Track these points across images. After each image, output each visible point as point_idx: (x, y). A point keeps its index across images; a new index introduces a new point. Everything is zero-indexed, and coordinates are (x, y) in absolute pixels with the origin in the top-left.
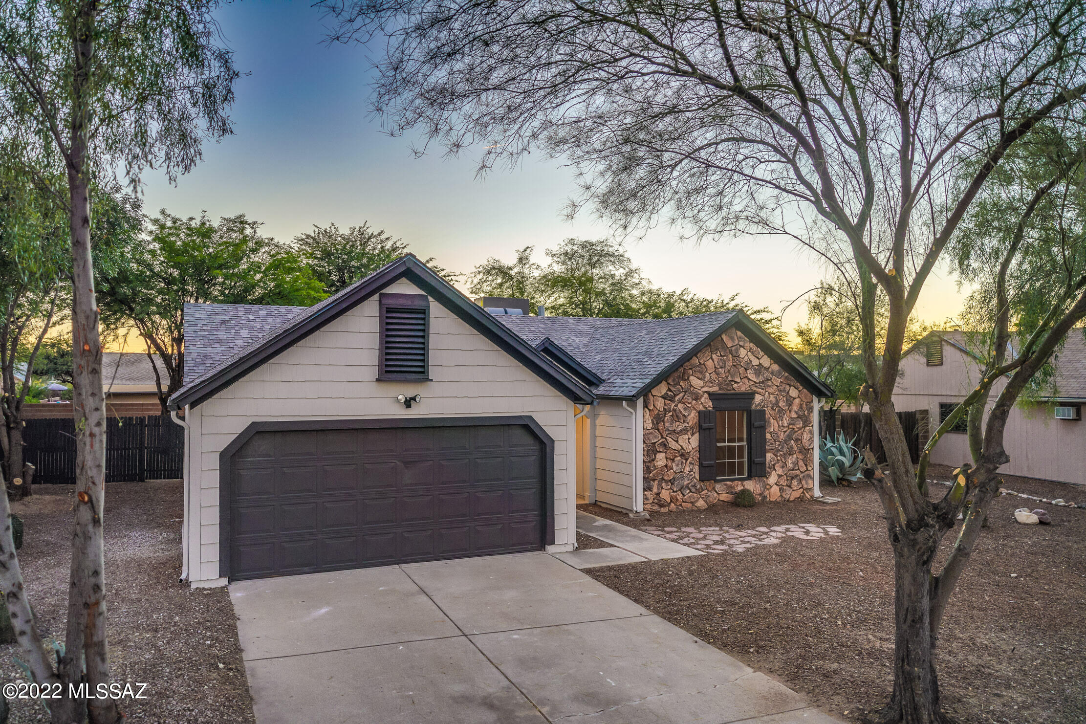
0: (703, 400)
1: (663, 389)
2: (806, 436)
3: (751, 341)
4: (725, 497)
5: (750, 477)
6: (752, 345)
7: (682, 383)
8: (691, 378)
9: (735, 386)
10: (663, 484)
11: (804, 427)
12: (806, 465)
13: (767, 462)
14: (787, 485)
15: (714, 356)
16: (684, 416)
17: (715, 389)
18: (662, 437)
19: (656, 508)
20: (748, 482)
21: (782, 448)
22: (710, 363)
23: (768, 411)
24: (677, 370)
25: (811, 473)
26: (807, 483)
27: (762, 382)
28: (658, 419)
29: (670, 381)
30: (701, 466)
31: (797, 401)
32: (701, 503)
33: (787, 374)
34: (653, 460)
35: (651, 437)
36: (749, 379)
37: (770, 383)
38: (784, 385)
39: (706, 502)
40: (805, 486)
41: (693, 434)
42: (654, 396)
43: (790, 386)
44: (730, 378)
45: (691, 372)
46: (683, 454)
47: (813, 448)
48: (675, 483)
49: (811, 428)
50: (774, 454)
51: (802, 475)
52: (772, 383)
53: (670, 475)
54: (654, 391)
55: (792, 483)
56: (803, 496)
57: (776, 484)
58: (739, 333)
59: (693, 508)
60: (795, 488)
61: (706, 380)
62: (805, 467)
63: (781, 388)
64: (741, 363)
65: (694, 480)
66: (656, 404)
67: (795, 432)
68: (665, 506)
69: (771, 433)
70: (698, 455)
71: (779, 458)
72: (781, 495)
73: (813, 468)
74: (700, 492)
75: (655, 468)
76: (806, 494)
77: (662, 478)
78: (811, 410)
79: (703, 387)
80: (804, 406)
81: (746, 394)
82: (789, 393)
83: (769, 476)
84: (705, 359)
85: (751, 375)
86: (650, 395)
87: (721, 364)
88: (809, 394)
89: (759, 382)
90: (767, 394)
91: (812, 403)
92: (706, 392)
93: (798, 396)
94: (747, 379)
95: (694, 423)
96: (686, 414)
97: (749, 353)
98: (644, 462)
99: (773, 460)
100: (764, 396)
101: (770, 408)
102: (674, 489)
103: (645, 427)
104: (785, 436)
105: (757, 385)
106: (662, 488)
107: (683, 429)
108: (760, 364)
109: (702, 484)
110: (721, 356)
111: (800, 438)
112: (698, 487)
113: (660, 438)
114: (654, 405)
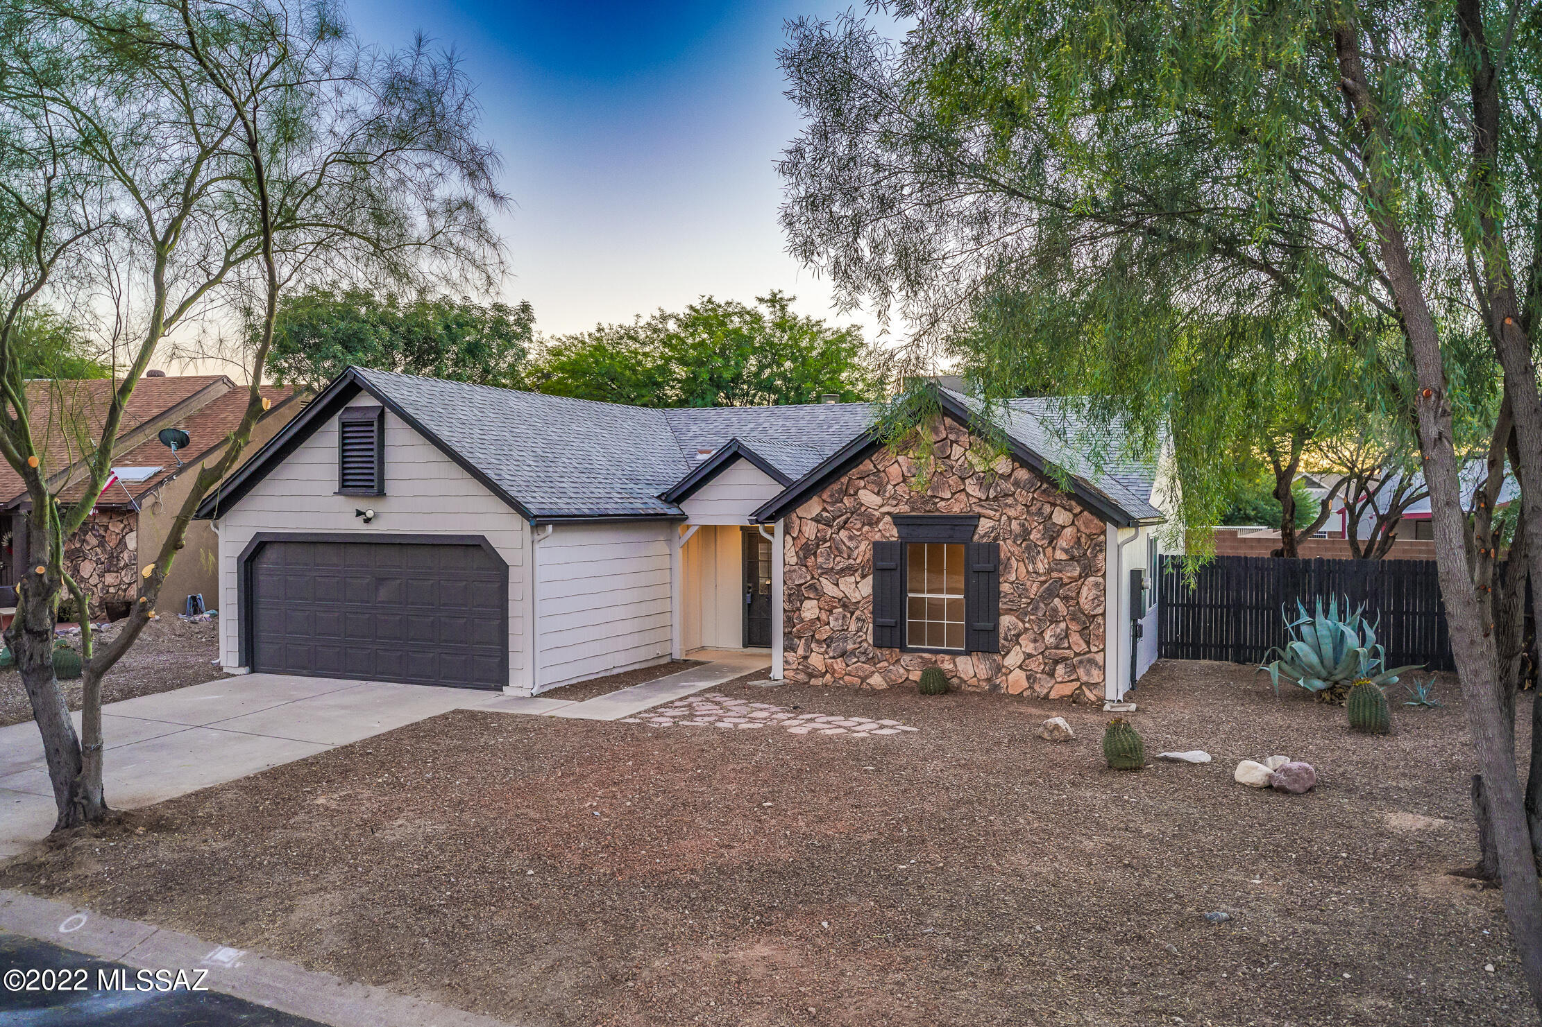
0: (881, 526)
1: (813, 507)
3: (970, 433)
4: (916, 676)
5: (968, 653)
6: (972, 438)
7: (845, 500)
8: (861, 492)
9: (941, 504)
10: (813, 645)
11: (1085, 574)
12: (1088, 643)
13: (1002, 631)
14: (1043, 672)
15: (900, 458)
16: (849, 548)
17: (904, 508)
18: (813, 578)
19: (802, 677)
20: (961, 658)
21: (1036, 608)
22: (894, 471)
23: (1006, 547)
24: (837, 480)
25: (1099, 658)
26: (1088, 674)
27: (996, 499)
28: (807, 551)
29: (825, 496)
30: (876, 626)
31: (1068, 532)
32: (877, 681)
33: (1045, 486)
34: (799, 609)
35: (794, 575)
36: (968, 495)
37: (1010, 501)
38: (1039, 505)
39: (884, 679)
41: (863, 577)
42: (800, 518)
43: (1053, 505)
44: (929, 493)
45: (862, 483)
46: (845, 604)
47: (1103, 615)
48: (833, 645)
49: (1101, 580)
50: (1017, 617)
51: (1079, 658)
52: (1016, 500)
53: (824, 633)
54: (800, 511)
55: (1055, 669)
56: (1078, 695)
57: (1020, 667)
58: (948, 421)
59: (864, 686)
60: (1059, 679)
61: (887, 495)
62: (1084, 646)
63: (1033, 509)
64: (952, 467)
65: (865, 645)
66: (804, 529)
67: (1063, 585)
68: (816, 677)
69: (1012, 583)
70: (871, 608)
71: (1027, 625)
72: (1031, 687)
73: (1103, 650)
74: (875, 664)
75: (802, 620)
76: (1087, 692)
77: (813, 636)
78: (1101, 547)
79: (882, 506)
80: (1083, 540)
81: (961, 518)
82: (1050, 517)
83: (1007, 653)
84: (887, 464)
85: (972, 488)
86: (794, 516)
87: (913, 470)
88: (1096, 521)
89: (988, 499)
90: (1004, 518)
91: (1102, 537)
92: (888, 513)
93: (1073, 524)
94: (963, 493)
95: (865, 560)
96: (852, 546)
97: (969, 452)
98: (785, 610)
99: (1015, 628)
100: (999, 521)
101: (1009, 542)
102: (831, 654)
103: (786, 562)
104: (1041, 591)
105: (982, 503)
106: (812, 650)
107: (847, 568)
108: (990, 470)
109: (878, 651)
110: (915, 458)
111: (1074, 595)
112: (870, 656)
113: (809, 578)
114: (800, 531)
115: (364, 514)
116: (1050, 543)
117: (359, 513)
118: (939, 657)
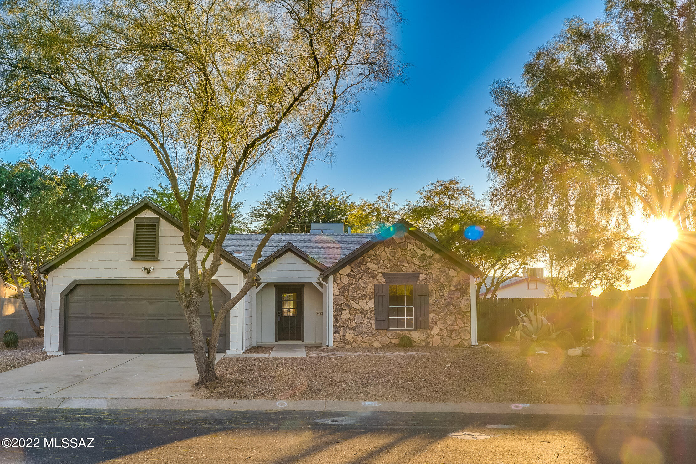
0: (378, 278)
1: (347, 270)
2: (463, 304)
3: (416, 239)
4: (395, 341)
5: (416, 330)
6: (417, 241)
7: (362, 267)
8: (368, 263)
9: (404, 268)
10: (347, 330)
11: (462, 296)
12: (464, 323)
13: (430, 319)
14: (447, 336)
15: (386, 249)
16: (363, 287)
17: (388, 270)
18: (347, 301)
19: (342, 345)
20: (414, 332)
21: (444, 310)
22: (383, 254)
23: (431, 286)
24: (358, 258)
25: (469, 328)
26: (465, 335)
27: (426, 266)
28: (344, 289)
29: (353, 265)
30: (376, 320)
31: (456, 279)
32: (376, 344)
33: (446, 261)
34: (340, 315)
35: (338, 300)
36: (415, 264)
37: (432, 267)
38: (444, 268)
39: (380, 343)
40: (463, 337)
41: (370, 299)
42: (341, 275)
43: (450, 268)
44: (399, 264)
45: (369, 260)
46: (362, 312)
47: (470, 311)
48: (357, 330)
49: (469, 298)
50: (436, 314)
52: (434, 266)
53: (353, 325)
54: (341, 272)
55: (451, 334)
56: (461, 344)
57: (438, 334)
58: (406, 234)
59: (371, 347)
60: (454, 338)
61: (380, 264)
63: (442, 270)
64: (408, 253)
65: (371, 329)
66: (342, 280)
67: (454, 300)
68: (349, 344)
69: (433, 300)
70: (374, 313)
71: (440, 317)
72: (442, 343)
73: (470, 326)
74: (375, 337)
75: (342, 319)
76: (465, 343)
77: (347, 326)
78: (468, 285)
79: (378, 269)
80: (461, 282)
81: (413, 274)
82: (448, 273)
83: (432, 329)
84: (380, 251)
85: (416, 261)
86: (338, 274)
87: (392, 254)
88: (466, 274)
89: (423, 266)
90: (430, 274)
91: (469, 281)
92: (380, 272)
93: (457, 276)
94: (413, 264)
95: (371, 292)
96: (365, 286)
97: (415, 247)
98: (333, 315)
99: (435, 319)
100: (427, 275)
101: (432, 283)
102: (356, 334)
103: (334, 294)
104: (445, 302)
105: (421, 268)
106: (347, 333)
107: (363, 296)
108: (424, 254)
109: (377, 331)
110: (392, 249)
111: (458, 304)
112: (374, 333)
113: (345, 301)
114: (341, 280)
115: (148, 269)
116: (448, 284)
117: (145, 269)
118: (404, 332)
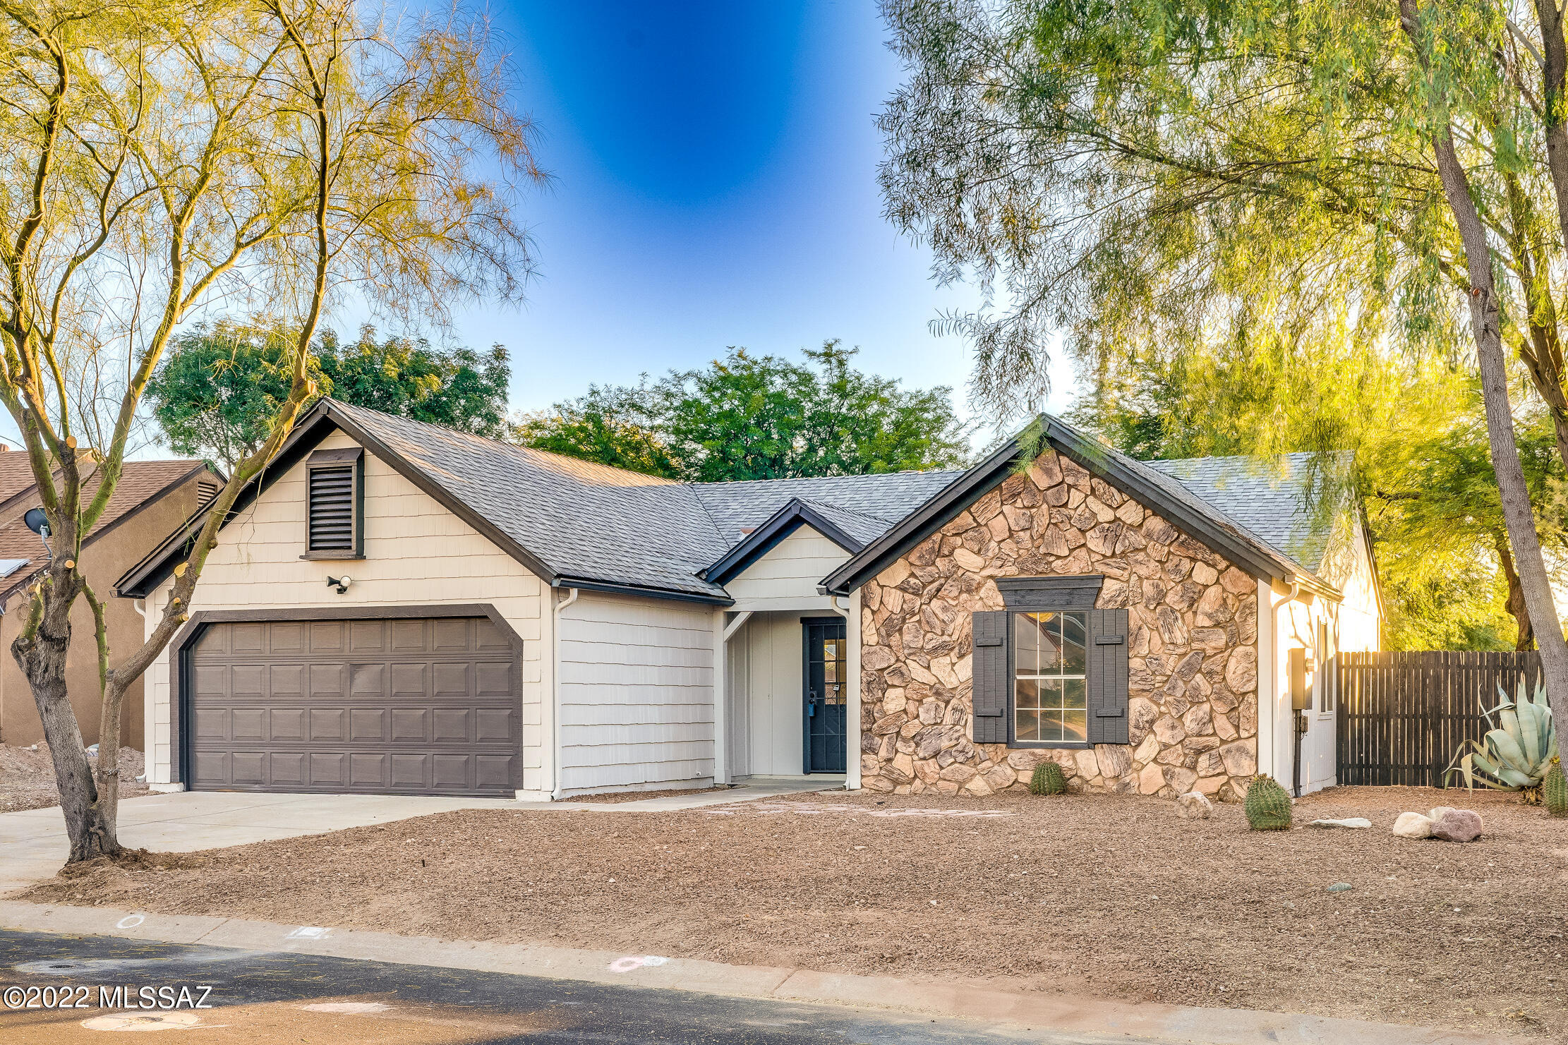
0: (982, 593)
1: (897, 572)
3: (1092, 475)
4: (1025, 776)
5: (1091, 746)
6: (1095, 481)
7: (938, 562)
8: (957, 552)
10: (899, 745)
11: (1232, 643)
12: (1237, 728)
13: (1133, 716)
14: (1183, 765)
15: (1006, 509)
16: (943, 621)
17: (1011, 571)
18: (898, 660)
19: (885, 785)
20: (1083, 752)
21: (1174, 687)
22: (999, 525)
23: (1136, 614)
24: (927, 535)
25: (1250, 745)
26: (1238, 765)
27: (1123, 554)
28: (891, 627)
29: (913, 557)
30: (977, 716)
31: (1213, 592)
32: (978, 785)
33: (1183, 537)
34: (880, 700)
35: (874, 657)
36: (1089, 551)
37: (1141, 556)
38: (1176, 560)
39: (988, 782)
40: (1232, 771)
41: (961, 656)
42: (882, 587)
43: (1193, 560)
44: (1042, 550)
45: (959, 541)
46: (940, 692)
47: (1255, 692)
48: (923, 744)
49: (1251, 649)
50: (1151, 699)
51: (1225, 747)
52: (1148, 555)
53: (911, 729)
54: (882, 578)
55: (1197, 761)
56: (1226, 791)
57: (1155, 760)
58: (1065, 461)
59: (962, 792)
60: (1202, 774)
61: (990, 554)
62: (1232, 731)
63: (1169, 565)
64: (1070, 518)
65: (963, 741)
66: (885, 600)
67: (1206, 658)
68: (902, 783)
69: (1144, 658)
70: (970, 695)
71: (1163, 709)
72: (1168, 785)
73: (1255, 735)
74: (976, 765)
75: (884, 714)
76: (1236, 788)
77: (898, 733)
78: (1251, 610)
79: (984, 568)
80: (1230, 602)
81: (1082, 579)
82: (1190, 575)
83: (1139, 744)
84: (989, 515)
85: (1095, 542)
86: (873, 584)
87: (1023, 523)
88: (1245, 578)
89: (1114, 554)
90: (1134, 578)
91: (1253, 597)
92: (991, 577)
93: (1217, 582)
94: (1084, 549)
95: (963, 636)
96: (946, 619)
97: (1090, 499)
98: (863, 702)
99: (1148, 713)
100: (1128, 581)
101: (1140, 607)
102: (921, 755)
103: (865, 642)
104: (1180, 665)
105: (1107, 561)
106: (897, 751)
107: (940, 646)
108: (1117, 519)
109: (979, 748)
110: (1025, 507)
111: (1219, 669)
112: (970, 755)
113: (893, 660)
114: (881, 602)
115: (339, 583)
116: (1191, 606)
117: (332, 582)
118: (1056, 752)
